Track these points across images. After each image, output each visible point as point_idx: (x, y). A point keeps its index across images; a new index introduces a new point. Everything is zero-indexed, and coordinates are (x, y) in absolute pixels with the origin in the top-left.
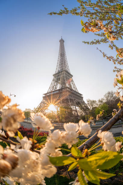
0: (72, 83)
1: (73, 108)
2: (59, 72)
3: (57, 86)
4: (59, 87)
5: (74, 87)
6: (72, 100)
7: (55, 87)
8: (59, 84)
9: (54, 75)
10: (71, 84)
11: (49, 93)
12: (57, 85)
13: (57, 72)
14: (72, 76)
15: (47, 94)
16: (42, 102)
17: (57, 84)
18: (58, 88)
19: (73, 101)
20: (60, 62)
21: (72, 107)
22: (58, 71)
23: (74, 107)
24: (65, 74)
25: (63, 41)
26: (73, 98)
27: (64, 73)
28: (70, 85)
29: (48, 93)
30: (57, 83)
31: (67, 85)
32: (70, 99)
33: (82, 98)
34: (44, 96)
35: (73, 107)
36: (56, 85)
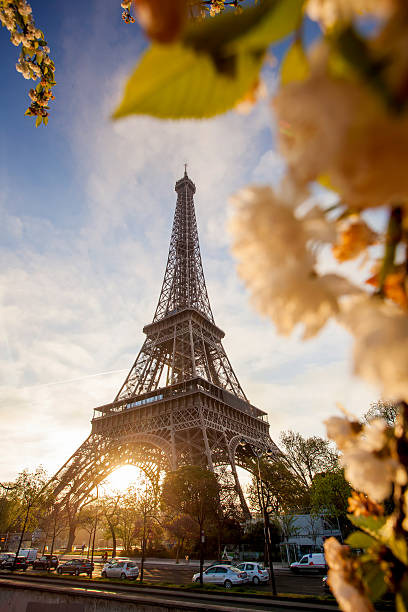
0: (221, 364)
1: (223, 473)
2: (169, 319)
3: (157, 375)
4: (165, 378)
5: (228, 381)
6: (219, 434)
7: (149, 377)
8: (166, 367)
9: (146, 330)
10: (217, 367)
11: (121, 403)
12: (159, 371)
13: (159, 317)
14: (222, 335)
15: (110, 406)
16: (84, 446)
17: (157, 368)
18: (162, 384)
19: (223, 441)
20: (175, 277)
21: (217, 471)
22: (167, 312)
23: (229, 468)
24: (191, 326)
25: (192, 188)
26: (225, 429)
27: (187, 322)
28: (211, 370)
29: (117, 404)
30: (159, 361)
31: (201, 372)
32: (210, 431)
33: (266, 426)
34: (99, 414)
35: (223, 470)
36: (155, 372)
